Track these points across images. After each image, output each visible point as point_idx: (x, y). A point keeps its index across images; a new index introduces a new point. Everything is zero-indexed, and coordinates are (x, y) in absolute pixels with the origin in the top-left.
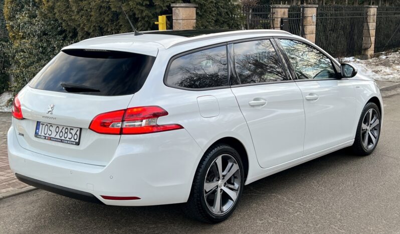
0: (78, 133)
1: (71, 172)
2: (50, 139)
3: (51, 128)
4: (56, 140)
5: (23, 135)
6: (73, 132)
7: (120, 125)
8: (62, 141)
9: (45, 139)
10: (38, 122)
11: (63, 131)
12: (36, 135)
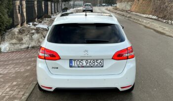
0: (102, 62)
1: (105, 80)
2: (83, 67)
3: (82, 62)
4: (88, 67)
5: (57, 68)
6: (99, 61)
7: (127, 55)
8: (92, 67)
9: (79, 67)
10: (70, 60)
11: (92, 62)
12: (71, 66)
